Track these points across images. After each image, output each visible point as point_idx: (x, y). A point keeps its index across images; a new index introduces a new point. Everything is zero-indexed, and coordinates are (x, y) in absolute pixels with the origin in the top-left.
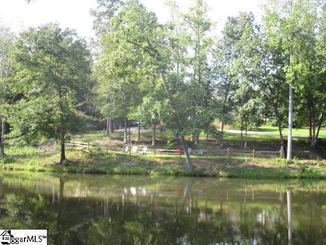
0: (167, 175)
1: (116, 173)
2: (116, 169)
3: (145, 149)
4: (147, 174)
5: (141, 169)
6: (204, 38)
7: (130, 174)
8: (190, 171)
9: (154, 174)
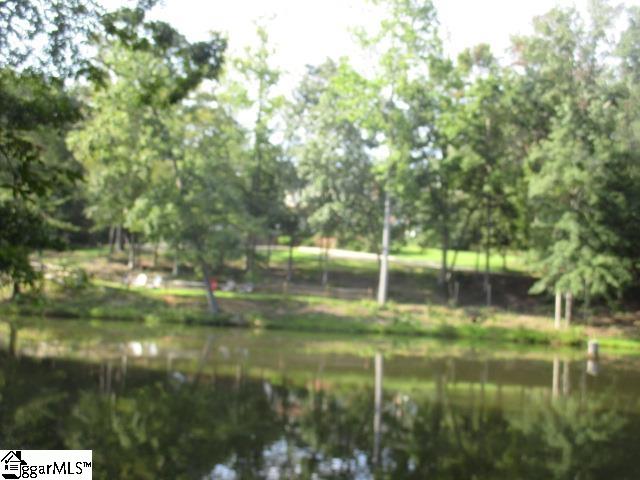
0: (173, 321)
1: (95, 318)
2: (95, 311)
3: (158, 280)
4: (141, 320)
5: (134, 312)
6: (270, 96)
7: (116, 319)
8: (210, 317)
9: (151, 320)
